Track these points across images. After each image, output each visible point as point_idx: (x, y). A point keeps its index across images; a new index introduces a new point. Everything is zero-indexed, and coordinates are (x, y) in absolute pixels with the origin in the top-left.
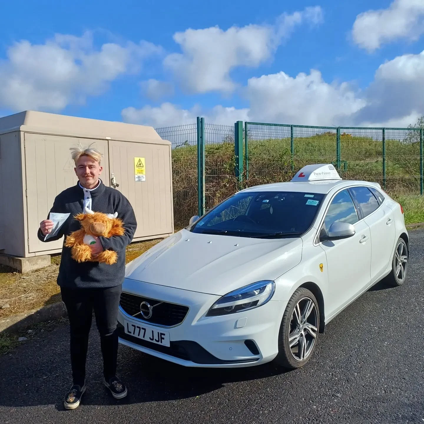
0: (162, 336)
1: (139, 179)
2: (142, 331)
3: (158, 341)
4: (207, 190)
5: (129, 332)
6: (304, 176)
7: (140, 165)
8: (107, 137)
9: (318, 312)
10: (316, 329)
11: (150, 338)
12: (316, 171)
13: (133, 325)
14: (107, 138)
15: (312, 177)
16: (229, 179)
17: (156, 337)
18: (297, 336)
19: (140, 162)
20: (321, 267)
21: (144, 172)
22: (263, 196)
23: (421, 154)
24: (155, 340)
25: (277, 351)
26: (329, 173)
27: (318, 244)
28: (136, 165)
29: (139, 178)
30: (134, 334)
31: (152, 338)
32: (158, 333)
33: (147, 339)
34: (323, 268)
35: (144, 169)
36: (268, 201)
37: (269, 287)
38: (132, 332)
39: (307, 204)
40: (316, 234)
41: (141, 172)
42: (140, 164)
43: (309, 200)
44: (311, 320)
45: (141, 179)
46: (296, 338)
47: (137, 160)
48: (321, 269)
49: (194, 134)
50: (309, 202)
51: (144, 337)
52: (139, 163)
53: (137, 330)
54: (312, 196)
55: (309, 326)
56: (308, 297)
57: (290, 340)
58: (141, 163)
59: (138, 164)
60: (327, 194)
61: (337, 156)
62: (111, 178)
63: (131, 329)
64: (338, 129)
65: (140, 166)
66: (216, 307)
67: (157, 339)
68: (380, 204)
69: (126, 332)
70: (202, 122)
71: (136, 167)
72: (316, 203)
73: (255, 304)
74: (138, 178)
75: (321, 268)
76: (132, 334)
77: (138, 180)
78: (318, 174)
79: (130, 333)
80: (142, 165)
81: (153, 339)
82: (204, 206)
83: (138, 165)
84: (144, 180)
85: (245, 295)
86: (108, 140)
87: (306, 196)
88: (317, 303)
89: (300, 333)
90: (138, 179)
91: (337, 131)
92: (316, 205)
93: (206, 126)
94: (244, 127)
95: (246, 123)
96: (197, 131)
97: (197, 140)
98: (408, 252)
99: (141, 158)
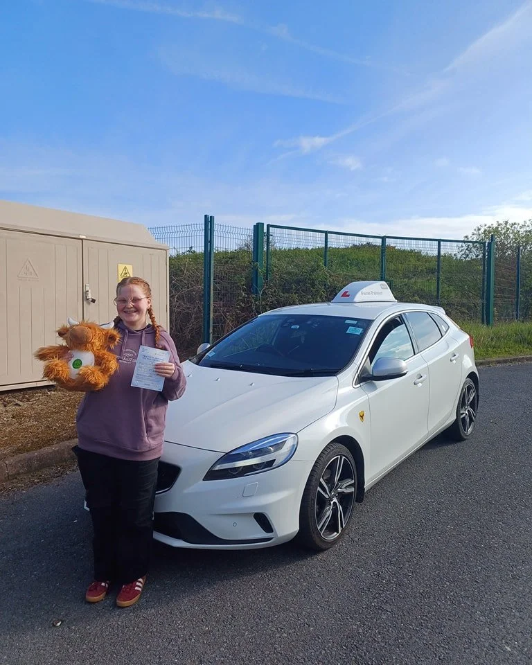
4: (215, 311)
6: (348, 296)
9: (355, 472)
12: (364, 290)
14: (81, 237)
15: (358, 298)
16: (244, 297)
20: (362, 415)
22: (293, 320)
23: (484, 274)
25: (297, 528)
26: (381, 293)
27: (359, 385)
34: (364, 417)
36: (298, 327)
37: (290, 442)
39: (348, 332)
40: (357, 371)
43: (350, 327)
49: (200, 237)
50: (350, 330)
54: (355, 322)
60: (374, 321)
61: (382, 272)
62: (84, 291)
64: (384, 238)
66: (218, 467)
68: (443, 334)
70: (211, 222)
72: (359, 331)
73: (269, 464)
75: (362, 417)
78: (367, 294)
82: (211, 331)
85: (257, 453)
86: (82, 239)
87: (347, 321)
91: (382, 241)
92: (359, 334)
93: (216, 228)
94: (265, 230)
95: (269, 226)
96: (203, 234)
97: (203, 245)
98: (478, 396)
99: (127, 266)
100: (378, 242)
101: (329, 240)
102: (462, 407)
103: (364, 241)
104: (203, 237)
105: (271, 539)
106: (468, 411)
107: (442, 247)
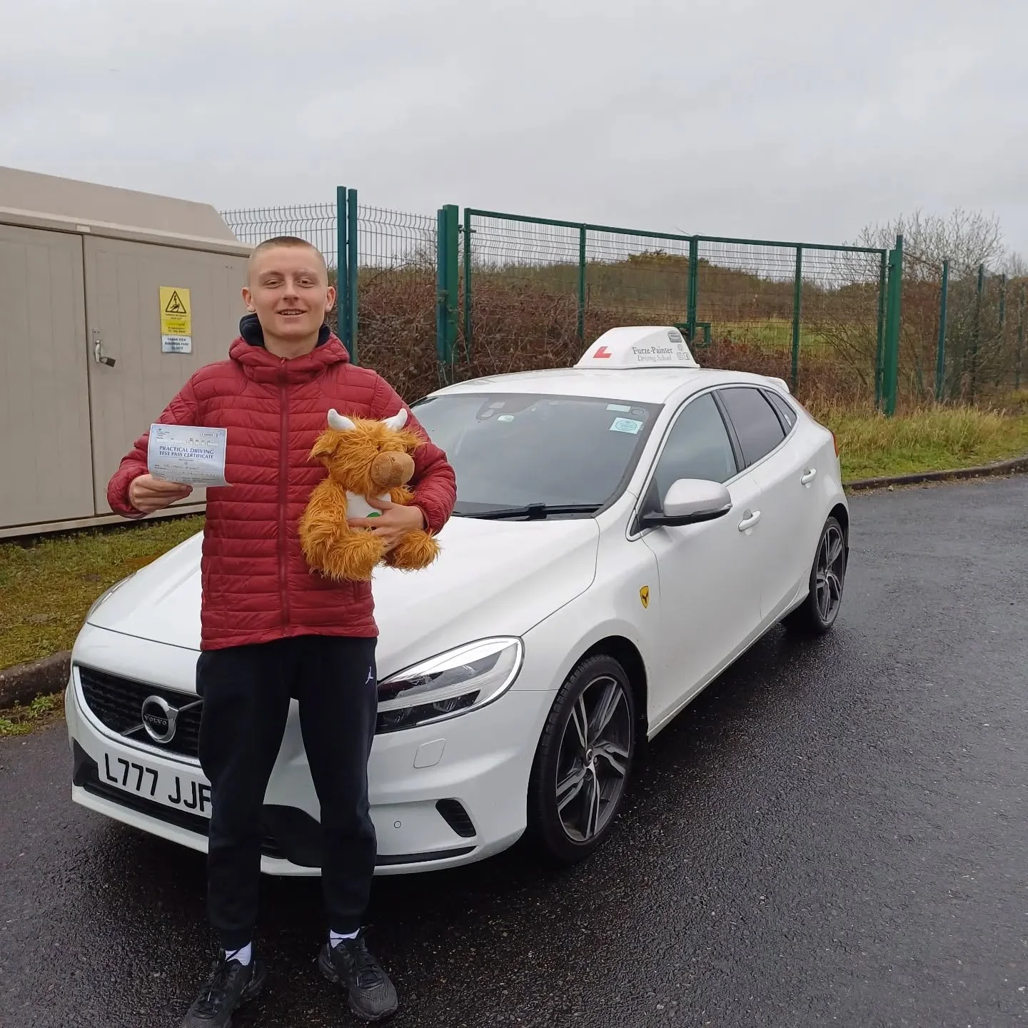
0: (204, 791)
1: (173, 348)
2: (148, 778)
3: (193, 806)
5: (109, 778)
6: (608, 356)
7: (175, 308)
8: (78, 227)
9: (633, 710)
10: (625, 754)
11: (170, 797)
13: (120, 761)
14: (80, 229)
17: (187, 795)
18: (578, 779)
19: (175, 299)
20: (645, 596)
21: (188, 330)
24: (185, 801)
25: (524, 824)
26: (669, 351)
27: (639, 535)
28: (163, 308)
29: (174, 344)
30: (124, 783)
31: (175, 797)
32: (193, 784)
33: (162, 798)
34: (650, 599)
35: (187, 318)
37: (507, 655)
38: (120, 780)
39: (613, 428)
40: (634, 509)
41: (180, 329)
42: (177, 306)
43: (618, 419)
44: (614, 732)
45: (178, 346)
46: (575, 786)
47: (166, 293)
48: (644, 600)
49: (330, 232)
50: (618, 425)
51: (152, 793)
52: (173, 303)
53: (134, 773)
54: (626, 409)
55: (608, 750)
56: (608, 675)
57: (559, 792)
58: (178, 302)
59: (171, 305)
60: (662, 406)
63: (118, 770)
64: (693, 241)
65: (177, 312)
67: (191, 801)
68: (786, 432)
69: (103, 777)
70: (350, 200)
71: (163, 313)
72: (635, 427)
73: (467, 701)
74: (169, 343)
75: (645, 598)
76: (119, 785)
77: (171, 350)
78: (644, 352)
79: (115, 780)
80: (181, 309)
81: (177, 801)
83: (169, 309)
84: (187, 349)
86: (82, 234)
87: (611, 407)
88: (628, 689)
89: (586, 768)
90: (170, 346)
91: (691, 250)
92: (635, 432)
93: (361, 214)
94: (461, 221)
95: (469, 212)
96: (335, 226)
97: (336, 249)
98: (847, 550)
99: (178, 290)
100: (683, 249)
101: (587, 242)
102: (819, 570)
103: (654, 245)
104: (336, 232)
105: (472, 848)
106: (830, 578)
107: (803, 259)
